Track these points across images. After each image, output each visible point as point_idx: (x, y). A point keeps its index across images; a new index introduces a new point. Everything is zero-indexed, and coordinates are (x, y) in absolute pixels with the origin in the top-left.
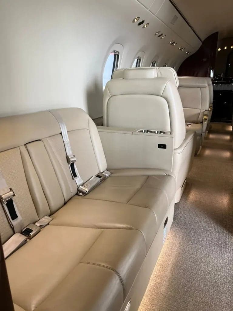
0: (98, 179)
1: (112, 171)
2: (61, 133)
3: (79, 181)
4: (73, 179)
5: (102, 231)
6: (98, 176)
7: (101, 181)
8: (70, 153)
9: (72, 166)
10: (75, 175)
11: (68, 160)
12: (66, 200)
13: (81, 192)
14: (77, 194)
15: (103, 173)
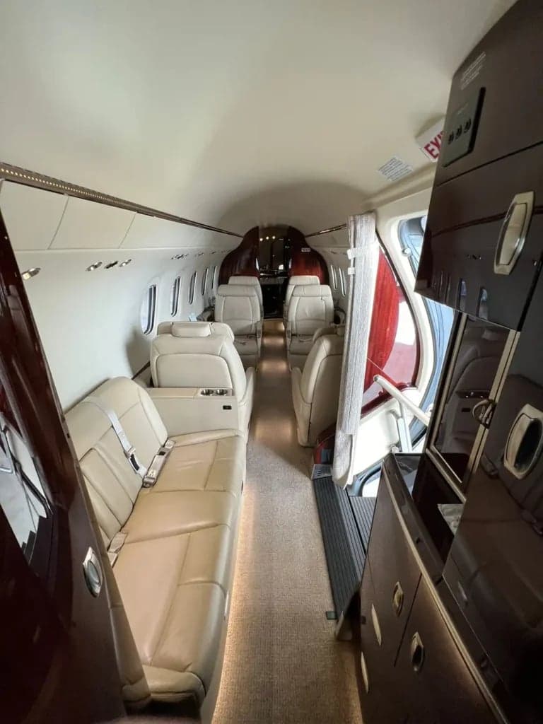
0: (163, 458)
1: (175, 439)
2: (112, 426)
3: (142, 471)
4: (136, 473)
5: (190, 536)
6: (162, 453)
7: (166, 457)
8: (127, 446)
9: (133, 459)
10: (137, 468)
11: (126, 455)
12: (134, 502)
13: (147, 483)
14: (143, 486)
15: (166, 447)
